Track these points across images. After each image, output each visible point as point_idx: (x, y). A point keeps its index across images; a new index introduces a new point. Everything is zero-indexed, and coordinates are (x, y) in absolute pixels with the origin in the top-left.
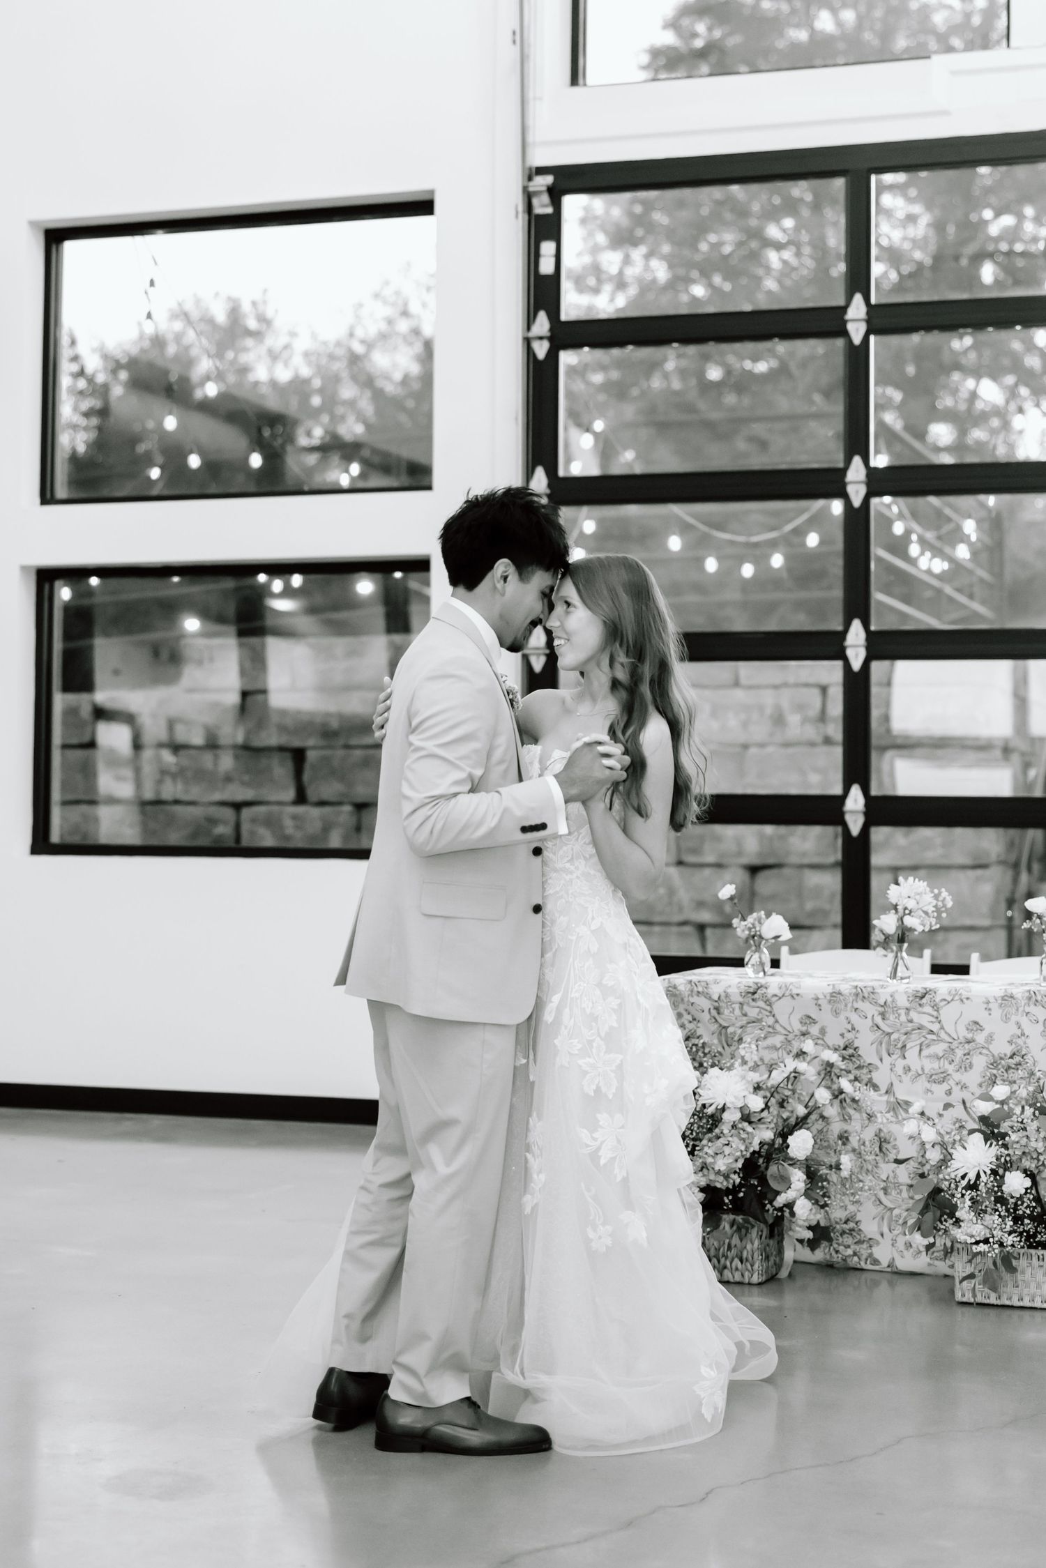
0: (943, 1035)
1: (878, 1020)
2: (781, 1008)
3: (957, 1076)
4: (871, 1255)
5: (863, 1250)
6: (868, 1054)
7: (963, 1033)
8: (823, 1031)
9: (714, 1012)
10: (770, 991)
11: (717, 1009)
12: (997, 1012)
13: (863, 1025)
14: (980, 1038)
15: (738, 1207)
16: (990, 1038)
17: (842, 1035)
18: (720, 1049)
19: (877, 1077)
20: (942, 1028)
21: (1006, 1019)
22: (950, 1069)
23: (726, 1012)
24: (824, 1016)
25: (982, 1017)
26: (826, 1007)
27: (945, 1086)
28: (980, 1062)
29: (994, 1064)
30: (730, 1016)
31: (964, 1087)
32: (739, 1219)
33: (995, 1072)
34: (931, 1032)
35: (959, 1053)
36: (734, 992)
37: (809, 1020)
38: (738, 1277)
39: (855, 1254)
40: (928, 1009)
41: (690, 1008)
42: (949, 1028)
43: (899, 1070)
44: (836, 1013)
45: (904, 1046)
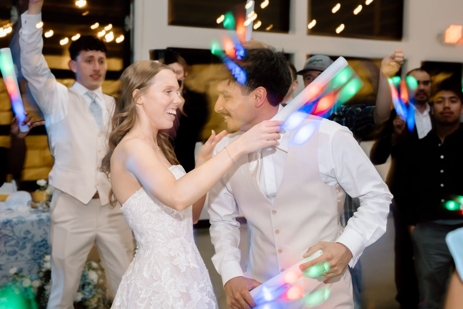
0: (15, 237)
3: (20, 252)
7: (22, 235)
12: (36, 226)
14: (29, 236)
16: (33, 236)
20: (14, 234)
21: (40, 228)
22: (17, 249)
25: (30, 228)
27: (15, 257)
28: (29, 246)
29: (35, 245)
31: (22, 255)
33: (35, 248)
34: (10, 236)
35: (21, 243)
40: (9, 228)
42: (17, 234)
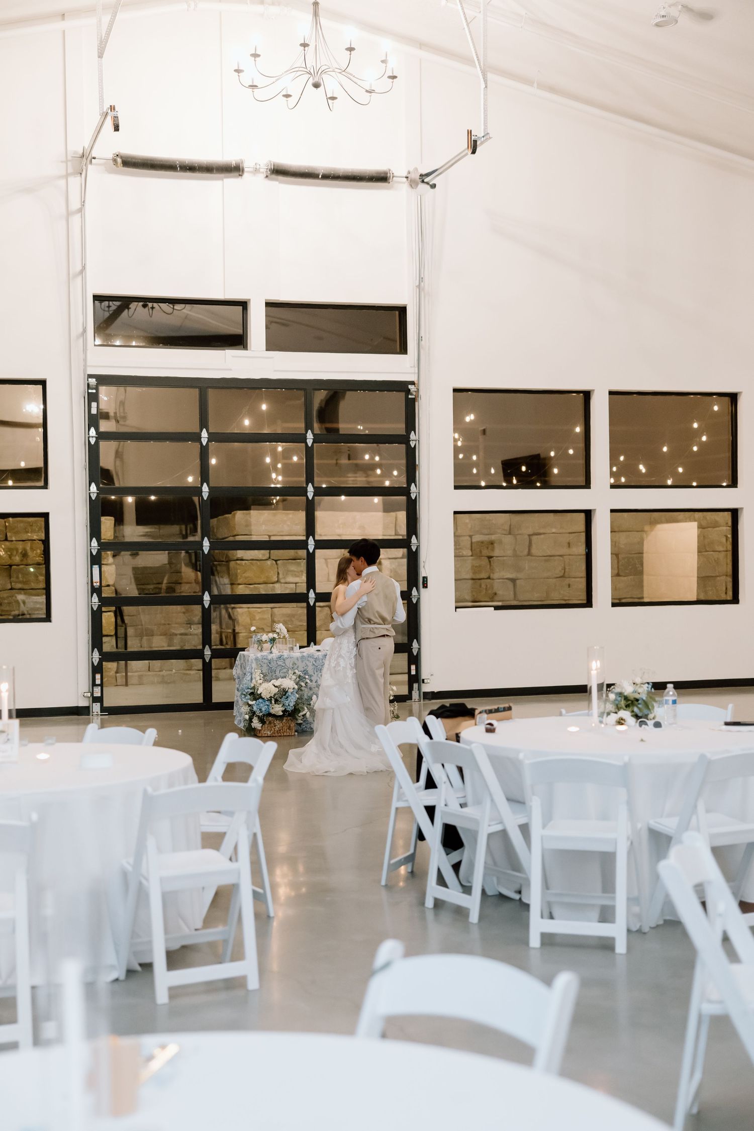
1: (314, 663)
2: (287, 662)
4: (310, 727)
5: (308, 726)
6: (311, 672)
8: (298, 667)
9: (268, 664)
10: (285, 657)
11: (270, 663)
13: (310, 664)
15: (290, 715)
17: (303, 668)
18: (268, 674)
19: (312, 678)
23: (272, 663)
24: (299, 663)
26: (300, 660)
30: (273, 665)
32: (289, 718)
36: (275, 658)
37: (294, 664)
38: (288, 734)
39: (306, 727)
41: (262, 663)
43: (319, 676)
44: (302, 661)
45: (321, 669)
